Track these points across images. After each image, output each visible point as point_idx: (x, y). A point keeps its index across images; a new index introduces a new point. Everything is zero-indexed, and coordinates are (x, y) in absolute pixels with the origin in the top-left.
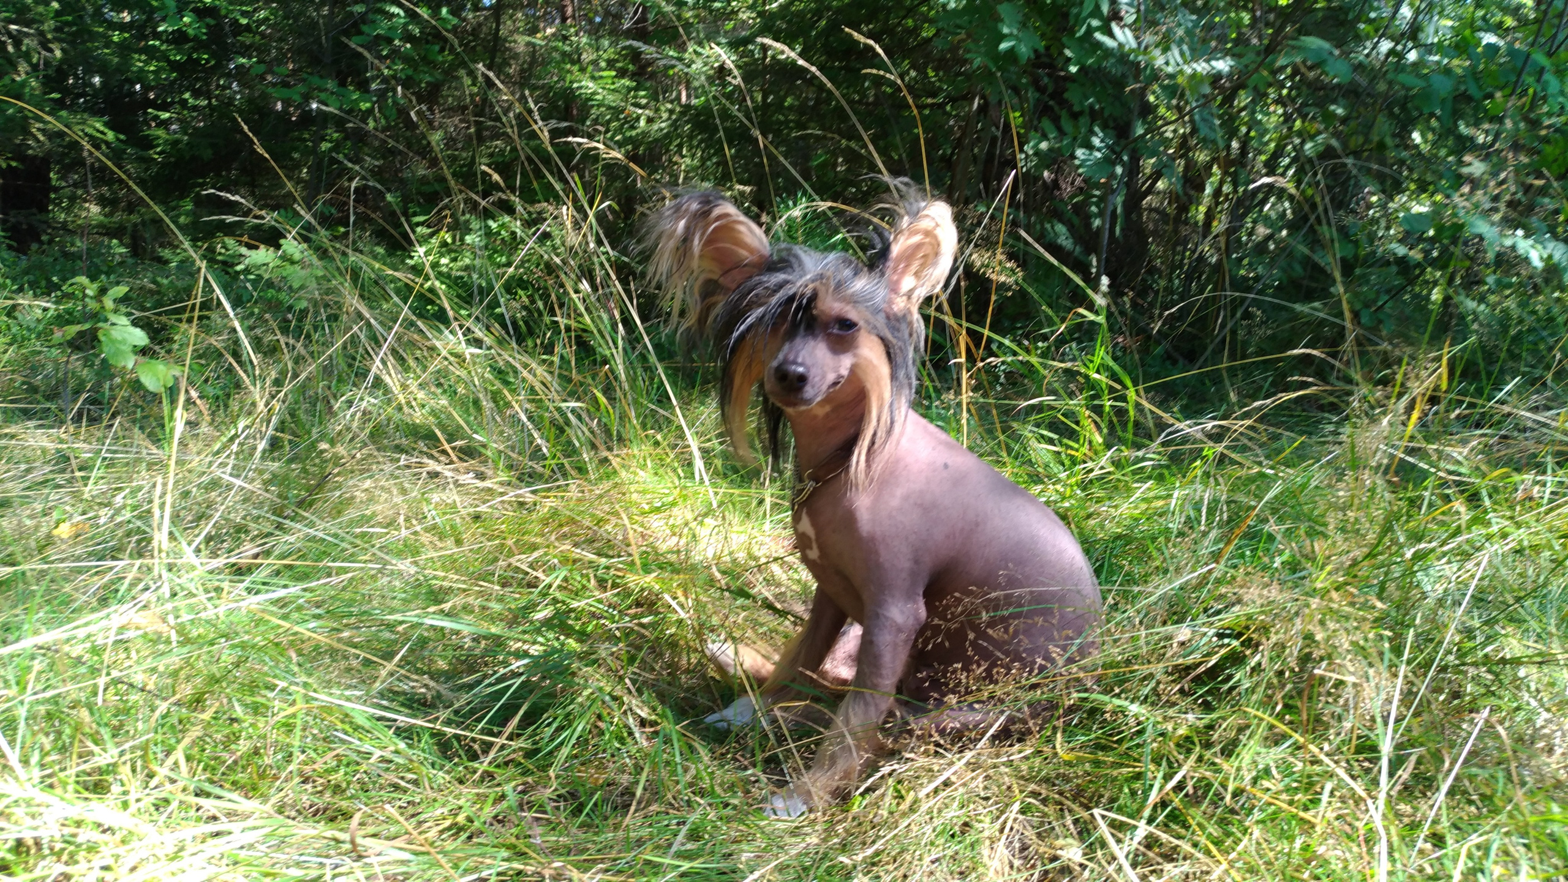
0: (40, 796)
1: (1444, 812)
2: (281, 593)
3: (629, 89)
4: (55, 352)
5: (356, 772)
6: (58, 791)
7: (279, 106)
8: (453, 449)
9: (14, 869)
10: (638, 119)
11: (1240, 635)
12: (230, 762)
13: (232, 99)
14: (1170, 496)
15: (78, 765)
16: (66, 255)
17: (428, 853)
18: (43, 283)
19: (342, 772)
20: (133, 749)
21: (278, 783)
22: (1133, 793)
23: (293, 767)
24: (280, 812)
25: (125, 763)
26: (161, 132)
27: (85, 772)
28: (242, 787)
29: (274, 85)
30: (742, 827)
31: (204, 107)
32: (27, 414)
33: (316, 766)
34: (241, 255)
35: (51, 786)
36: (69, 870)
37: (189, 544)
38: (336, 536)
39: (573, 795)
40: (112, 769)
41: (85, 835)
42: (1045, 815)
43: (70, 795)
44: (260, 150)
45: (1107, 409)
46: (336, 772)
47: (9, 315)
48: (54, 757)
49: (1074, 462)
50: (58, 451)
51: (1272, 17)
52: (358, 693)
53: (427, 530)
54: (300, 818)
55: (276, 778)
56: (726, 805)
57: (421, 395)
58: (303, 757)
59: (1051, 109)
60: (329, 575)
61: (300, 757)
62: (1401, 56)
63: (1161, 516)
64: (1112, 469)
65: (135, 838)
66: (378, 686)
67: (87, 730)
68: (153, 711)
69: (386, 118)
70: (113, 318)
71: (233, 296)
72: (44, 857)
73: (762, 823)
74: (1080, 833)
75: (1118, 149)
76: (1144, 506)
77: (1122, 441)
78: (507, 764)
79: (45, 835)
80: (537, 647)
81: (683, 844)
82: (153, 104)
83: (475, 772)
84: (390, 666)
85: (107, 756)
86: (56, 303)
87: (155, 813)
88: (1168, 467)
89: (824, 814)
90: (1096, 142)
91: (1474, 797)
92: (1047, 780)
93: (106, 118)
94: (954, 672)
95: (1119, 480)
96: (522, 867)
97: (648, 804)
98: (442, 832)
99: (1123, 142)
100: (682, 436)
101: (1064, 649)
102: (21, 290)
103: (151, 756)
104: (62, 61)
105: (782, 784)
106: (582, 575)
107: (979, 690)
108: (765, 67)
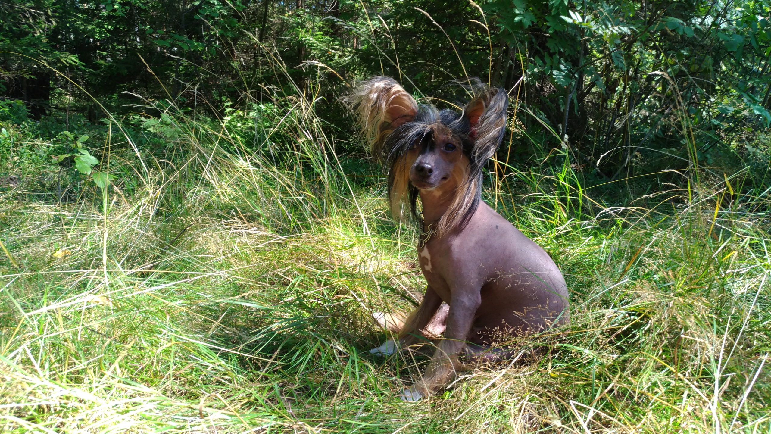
0: (49, 384)
1: (746, 406)
2: (163, 286)
3: (330, 41)
4: (53, 167)
5: (201, 375)
6: (58, 382)
7: (159, 49)
8: (245, 216)
9: (37, 419)
10: (334, 55)
11: (640, 315)
12: (140, 368)
13: (136, 46)
14: (601, 244)
15: (68, 369)
16: (58, 121)
17: (236, 416)
18: (47, 134)
19: (193, 375)
20: (94, 362)
21: (163, 380)
22: (586, 393)
23: (171, 372)
24: (164, 394)
25: (90, 369)
26: (102, 62)
27: (71, 373)
28: (146, 381)
29: (157, 39)
30: (390, 406)
31: (123, 50)
32: (40, 197)
33: (181, 372)
34: (142, 121)
35: (55, 379)
36: (64, 420)
37: (119, 262)
38: (189, 258)
39: (306, 388)
40: (84, 371)
41: (71, 404)
42: (541, 402)
43: (64, 384)
44: (150, 71)
45: (569, 200)
46: (191, 375)
47: (31, 149)
48: (57, 365)
49: (552, 226)
50: (55, 215)
51: (651, 6)
52: (201, 336)
53: (233, 256)
54: (174, 397)
55: (162, 377)
56: (382, 394)
57: (229, 190)
58: (175, 367)
59: (539, 52)
60: (186, 278)
61: (173, 367)
62: (718, 25)
63: (596, 253)
64: (571, 230)
65: (96, 405)
66: (211, 332)
67: (73, 352)
68: (103, 343)
69: (211, 55)
70: (82, 151)
71: (137, 141)
72: (52, 415)
73: (400, 404)
74: (559, 412)
75: (573, 71)
76: (587, 249)
77: (576, 216)
78: (274, 372)
79: (52, 403)
80: (287, 314)
81: (361, 414)
82: (99, 48)
83: (258, 376)
84: (217, 323)
85: (82, 365)
86: (53, 144)
87: (105, 393)
88: (599, 229)
89: (431, 400)
90: (562, 67)
91: (761, 398)
92: (541, 385)
93: (76, 56)
94: (496, 331)
95: (575, 235)
96: (282, 424)
97: (343, 393)
98: (243, 405)
99: (576, 68)
100: (357, 211)
101: (552, 320)
102: (36, 137)
103: (103, 365)
104: (56, 27)
105: (410, 384)
106: (310, 279)
107: (508, 340)
108: (397, 30)
